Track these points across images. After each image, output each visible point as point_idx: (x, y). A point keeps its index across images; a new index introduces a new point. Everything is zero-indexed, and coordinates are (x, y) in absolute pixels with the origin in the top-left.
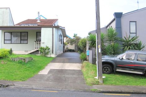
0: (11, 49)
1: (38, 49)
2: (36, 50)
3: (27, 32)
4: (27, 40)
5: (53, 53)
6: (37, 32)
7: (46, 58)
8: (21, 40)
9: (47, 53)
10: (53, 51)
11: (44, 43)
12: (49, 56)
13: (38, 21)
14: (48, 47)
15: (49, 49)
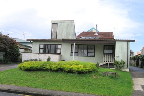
0: (98, 63)
1: (107, 63)
2: (105, 63)
3: (95, 45)
4: (94, 53)
5: (127, 67)
6: (104, 46)
7: (121, 72)
8: (88, 53)
9: (122, 67)
10: (127, 65)
11: (118, 57)
12: (123, 70)
13: (96, 34)
14: (123, 61)
15: (125, 63)
